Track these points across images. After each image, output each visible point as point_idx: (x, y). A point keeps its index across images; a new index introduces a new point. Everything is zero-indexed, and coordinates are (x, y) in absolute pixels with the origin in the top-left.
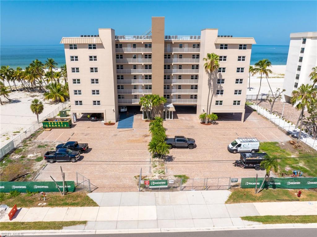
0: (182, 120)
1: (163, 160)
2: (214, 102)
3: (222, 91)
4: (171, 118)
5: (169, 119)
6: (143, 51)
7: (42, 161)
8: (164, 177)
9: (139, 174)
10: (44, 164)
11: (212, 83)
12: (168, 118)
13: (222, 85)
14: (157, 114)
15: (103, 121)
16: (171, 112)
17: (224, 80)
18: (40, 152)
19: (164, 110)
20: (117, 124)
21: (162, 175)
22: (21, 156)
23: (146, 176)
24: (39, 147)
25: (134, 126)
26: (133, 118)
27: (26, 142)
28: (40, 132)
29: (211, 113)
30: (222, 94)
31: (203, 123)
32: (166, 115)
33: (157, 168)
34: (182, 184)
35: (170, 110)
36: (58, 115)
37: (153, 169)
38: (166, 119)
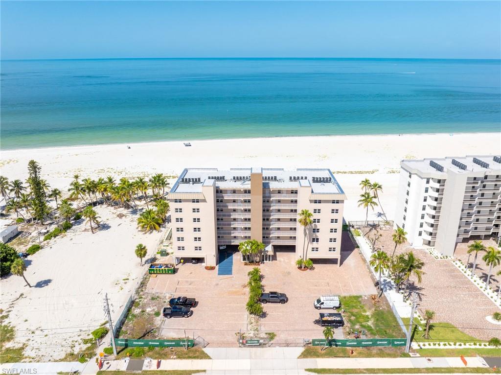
0: (280, 261)
1: (258, 317)
2: (310, 249)
3: (318, 239)
4: (269, 260)
5: (268, 261)
6: (242, 197)
7: (160, 316)
8: (257, 334)
9: (239, 331)
10: (162, 319)
11: (308, 233)
12: (266, 260)
13: (318, 234)
14: (256, 257)
15: (203, 264)
16: (269, 256)
17: (319, 229)
18: (155, 305)
19: (263, 254)
20: (217, 267)
21: (256, 332)
22: (140, 310)
23: (244, 334)
24: (153, 299)
25: (233, 272)
26: (232, 259)
27: (139, 293)
28: (147, 280)
29: (308, 259)
30: (317, 241)
31: (300, 268)
32: (264, 258)
33: (252, 325)
34: (270, 341)
35: (268, 254)
36: (158, 253)
37: (250, 327)
38: (265, 261)
